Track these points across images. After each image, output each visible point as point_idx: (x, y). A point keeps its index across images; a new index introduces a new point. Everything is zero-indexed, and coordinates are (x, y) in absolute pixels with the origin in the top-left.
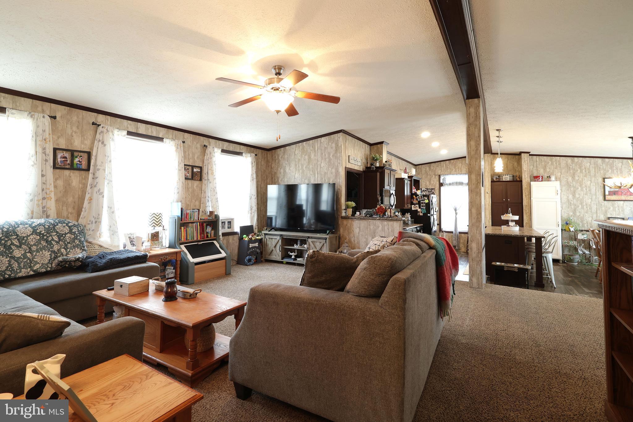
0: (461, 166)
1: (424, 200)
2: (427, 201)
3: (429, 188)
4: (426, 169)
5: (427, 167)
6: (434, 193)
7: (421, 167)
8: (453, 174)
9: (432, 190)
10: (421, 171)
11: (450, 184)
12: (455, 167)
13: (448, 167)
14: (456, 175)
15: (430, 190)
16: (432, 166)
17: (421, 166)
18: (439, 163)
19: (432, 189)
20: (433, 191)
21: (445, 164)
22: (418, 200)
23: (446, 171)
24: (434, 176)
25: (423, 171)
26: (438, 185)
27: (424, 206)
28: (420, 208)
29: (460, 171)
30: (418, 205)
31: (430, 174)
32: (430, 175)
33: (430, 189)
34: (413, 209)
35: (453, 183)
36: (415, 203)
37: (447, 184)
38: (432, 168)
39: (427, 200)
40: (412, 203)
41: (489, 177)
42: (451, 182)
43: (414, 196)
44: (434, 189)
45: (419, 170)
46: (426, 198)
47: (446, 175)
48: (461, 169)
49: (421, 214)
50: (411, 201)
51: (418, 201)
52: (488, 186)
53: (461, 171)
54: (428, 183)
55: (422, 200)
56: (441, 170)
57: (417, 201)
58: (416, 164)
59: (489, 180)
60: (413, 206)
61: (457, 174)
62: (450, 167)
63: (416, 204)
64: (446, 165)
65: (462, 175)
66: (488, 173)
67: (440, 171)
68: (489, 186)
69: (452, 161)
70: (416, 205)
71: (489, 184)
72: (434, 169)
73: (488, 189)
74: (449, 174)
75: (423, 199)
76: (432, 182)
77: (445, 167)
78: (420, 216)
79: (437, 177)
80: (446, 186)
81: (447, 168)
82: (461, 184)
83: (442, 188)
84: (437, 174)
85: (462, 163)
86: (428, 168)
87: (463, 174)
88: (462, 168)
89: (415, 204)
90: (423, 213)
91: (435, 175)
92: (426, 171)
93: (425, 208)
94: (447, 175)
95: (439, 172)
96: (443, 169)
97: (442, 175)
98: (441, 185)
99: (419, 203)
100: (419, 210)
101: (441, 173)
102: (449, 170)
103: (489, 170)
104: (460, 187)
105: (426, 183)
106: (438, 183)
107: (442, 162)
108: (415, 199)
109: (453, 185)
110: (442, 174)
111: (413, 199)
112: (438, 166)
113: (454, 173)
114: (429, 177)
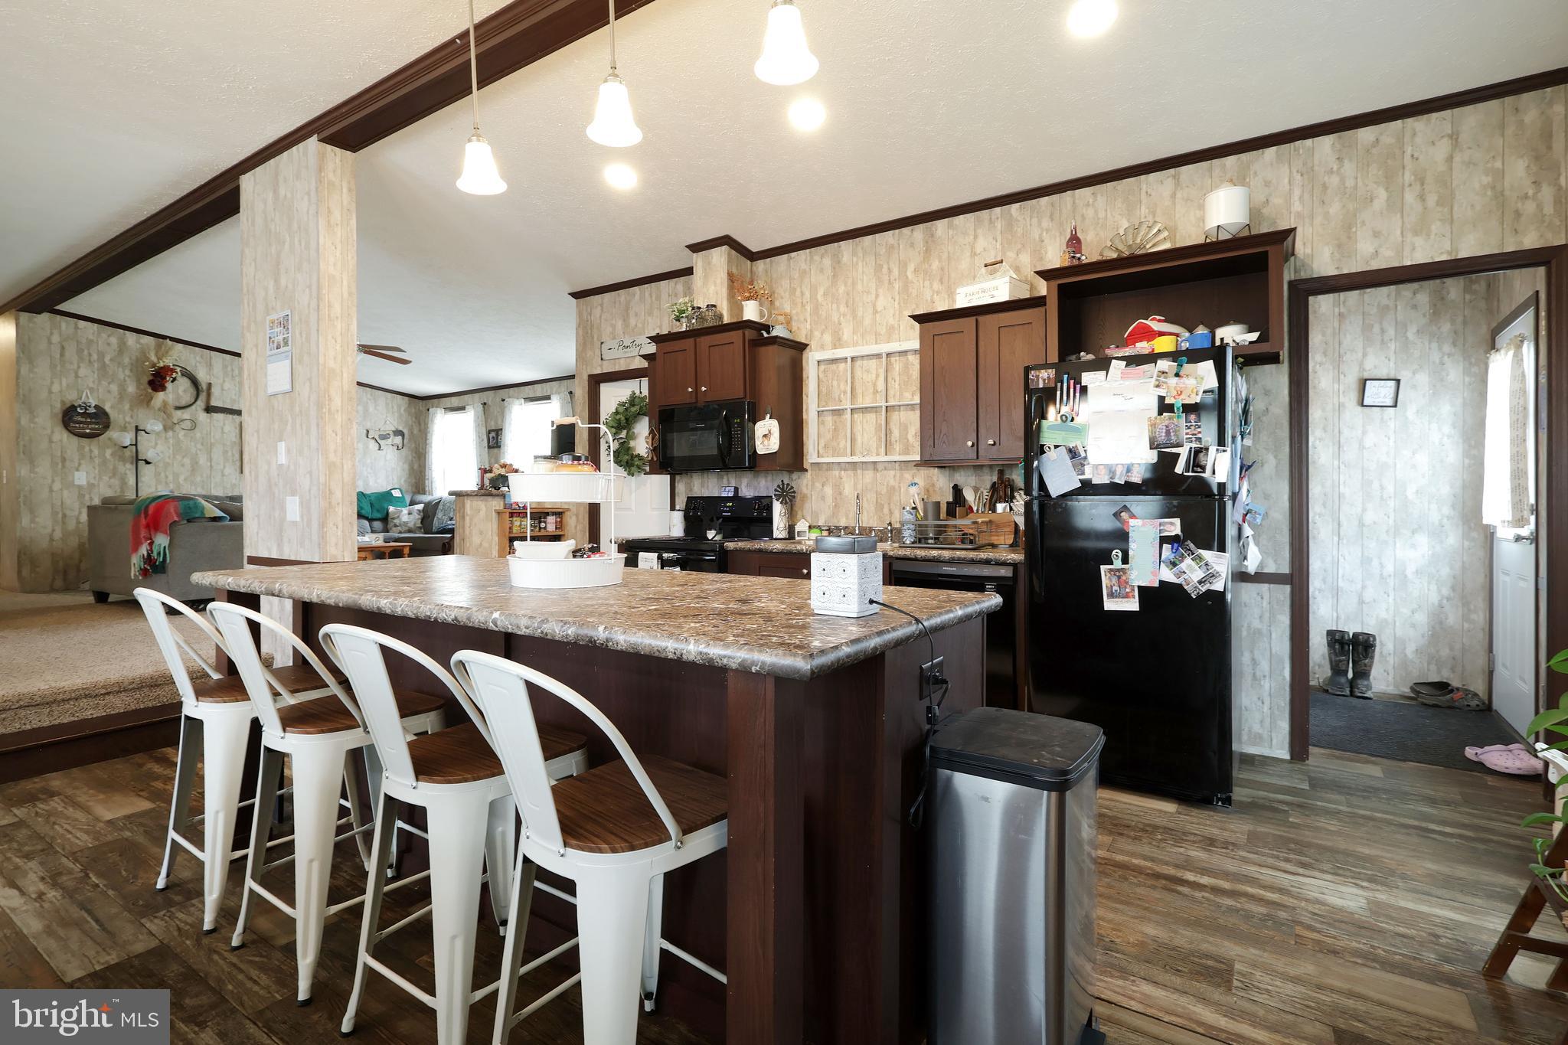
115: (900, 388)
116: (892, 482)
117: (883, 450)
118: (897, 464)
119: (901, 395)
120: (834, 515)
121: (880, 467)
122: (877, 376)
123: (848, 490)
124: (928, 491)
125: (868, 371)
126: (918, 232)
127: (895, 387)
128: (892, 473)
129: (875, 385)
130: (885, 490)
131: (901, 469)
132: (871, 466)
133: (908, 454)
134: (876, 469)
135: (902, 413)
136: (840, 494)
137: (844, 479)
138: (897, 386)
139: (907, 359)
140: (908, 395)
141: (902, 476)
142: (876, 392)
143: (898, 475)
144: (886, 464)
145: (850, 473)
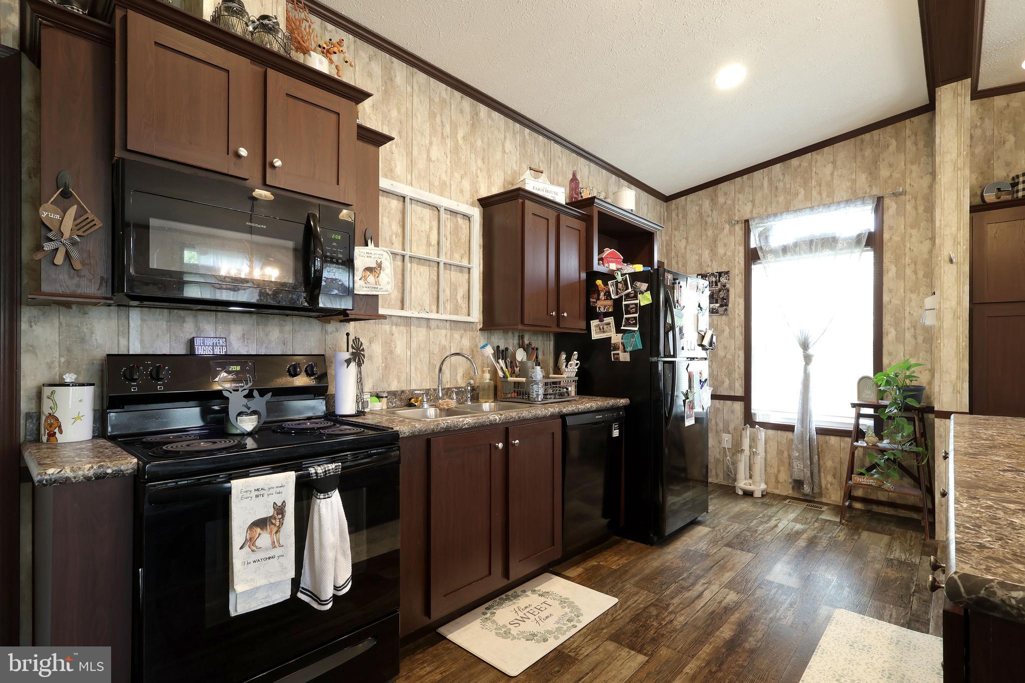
0: (832, 174)
1: (636, 297)
2: (645, 299)
3: (710, 271)
4: (701, 206)
5: (703, 199)
6: (728, 286)
7: (684, 203)
8: (795, 211)
9: (720, 276)
10: (685, 217)
11: (785, 250)
12: (805, 184)
13: (781, 185)
14: (808, 211)
15: (714, 279)
16: (720, 194)
17: (683, 198)
18: (745, 177)
19: (720, 274)
20: (723, 280)
21: (766, 179)
22: (611, 299)
23: (771, 203)
24: (727, 227)
25: (692, 216)
26: (743, 259)
27: (635, 318)
28: (618, 331)
29: (824, 194)
30: (611, 320)
31: (715, 221)
32: (715, 226)
33: (713, 274)
34: (595, 336)
35: (796, 245)
36: (602, 310)
37: (774, 252)
38: (721, 200)
39: (648, 295)
40: (592, 313)
41: (958, 190)
42: (789, 241)
43: (599, 282)
44: (727, 273)
45: (677, 215)
46: (644, 286)
47: (768, 216)
48: (830, 185)
49: (624, 357)
50: (588, 302)
51: (615, 300)
52: (954, 229)
53: (831, 194)
54: (706, 254)
55: (628, 296)
56: (753, 201)
57: (610, 303)
58: (667, 192)
59: (959, 204)
60: (594, 323)
61: (812, 208)
62: (785, 185)
63: (607, 315)
64: (770, 180)
65: (833, 208)
66: (956, 169)
67: (750, 205)
68: (958, 229)
69: (795, 162)
70: (607, 320)
71: (959, 223)
72: (729, 202)
73: (956, 243)
74: (781, 213)
75: (630, 290)
76: (721, 251)
77: (766, 191)
78: (618, 362)
79: (739, 230)
80: (770, 257)
81: (773, 188)
82: (829, 242)
83: (756, 269)
84: (736, 218)
85: (834, 163)
86: (707, 204)
87: (839, 203)
88: (836, 181)
89: (600, 316)
90: (629, 349)
91: (732, 223)
92: (701, 215)
93: (636, 329)
94: (775, 215)
95: (745, 211)
96: (759, 195)
97: (753, 218)
98: (752, 256)
99: (617, 312)
100: (616, 338)
101: (752, 212)
102: (781, 199)
103: (959, 155)
104: (825, 257)
105: (700, 255)
106: (741, 249)
107: (757, 174)
108: (602, 294)
109: (798, 249)
110: (754, 215)
111: (596, 296)
112: (741, 191)
113: (800, 206)
114: (710, 233)
115: (451, 247)
116: (444, 342)
117: (434, 308)
118: (448, 324)
119: (452, 254)
120: (384, 377)
121: (433, 324)
122: (431, 228)
123: (400, 347)
124: (473, 351)
125: (422, 219)
126: (467, 103)
127: (446, 244)
128: (444, 332)
129: (428, 237)
130: (437, 350)
131: (451, 329)
132: (424, 323)
133: (457, 314)
134: (429, 327)
135: (452, 272)
136: (391, 352)
137: (396, 335)
138: (448, 244)
139: (457, 221)
140: (457, 256)
141: (452, 336)
142: (429, 244)
143: (449, 334)
144: (438, 322)
145: (403, 329)
